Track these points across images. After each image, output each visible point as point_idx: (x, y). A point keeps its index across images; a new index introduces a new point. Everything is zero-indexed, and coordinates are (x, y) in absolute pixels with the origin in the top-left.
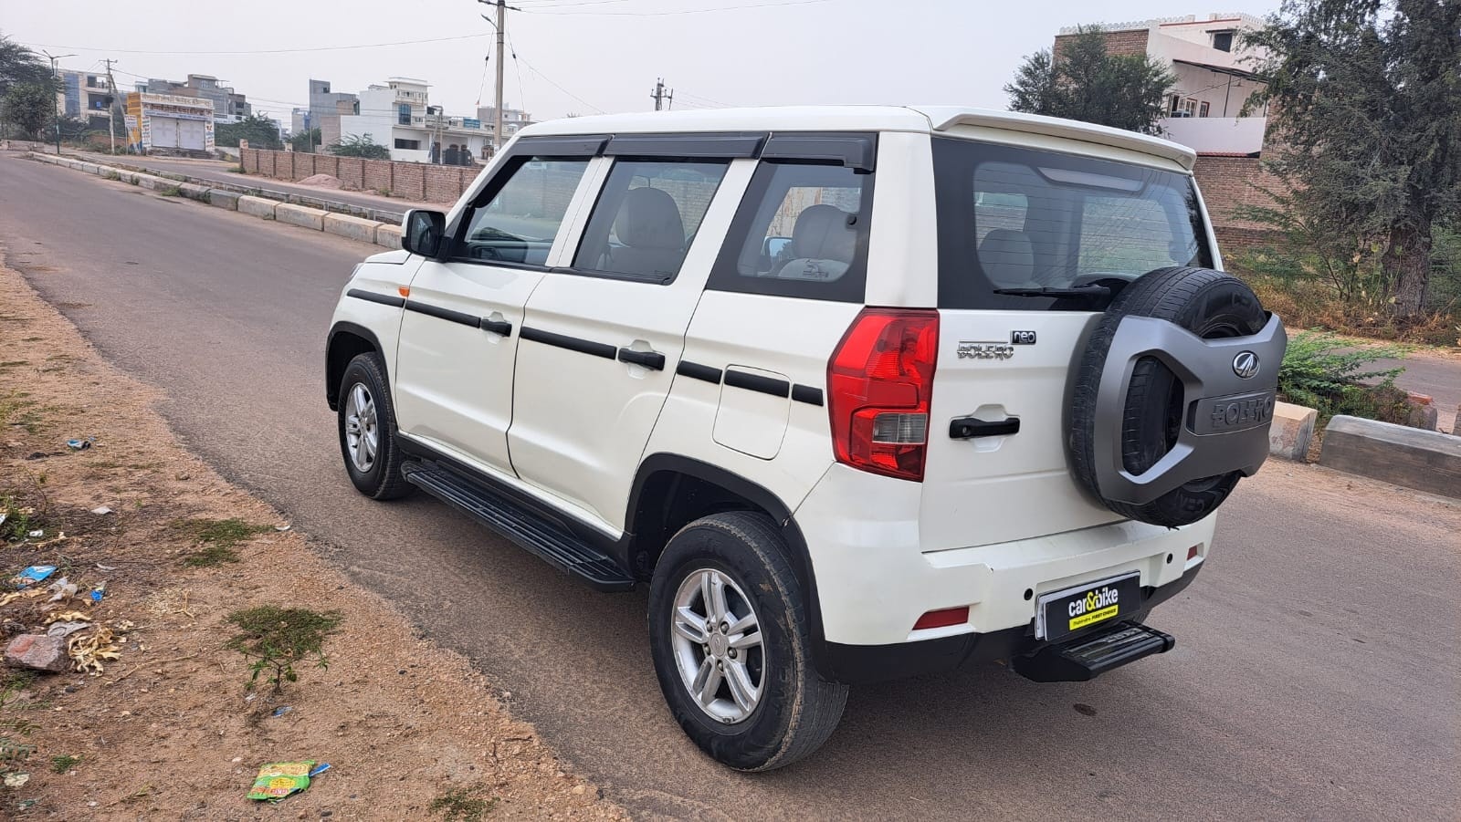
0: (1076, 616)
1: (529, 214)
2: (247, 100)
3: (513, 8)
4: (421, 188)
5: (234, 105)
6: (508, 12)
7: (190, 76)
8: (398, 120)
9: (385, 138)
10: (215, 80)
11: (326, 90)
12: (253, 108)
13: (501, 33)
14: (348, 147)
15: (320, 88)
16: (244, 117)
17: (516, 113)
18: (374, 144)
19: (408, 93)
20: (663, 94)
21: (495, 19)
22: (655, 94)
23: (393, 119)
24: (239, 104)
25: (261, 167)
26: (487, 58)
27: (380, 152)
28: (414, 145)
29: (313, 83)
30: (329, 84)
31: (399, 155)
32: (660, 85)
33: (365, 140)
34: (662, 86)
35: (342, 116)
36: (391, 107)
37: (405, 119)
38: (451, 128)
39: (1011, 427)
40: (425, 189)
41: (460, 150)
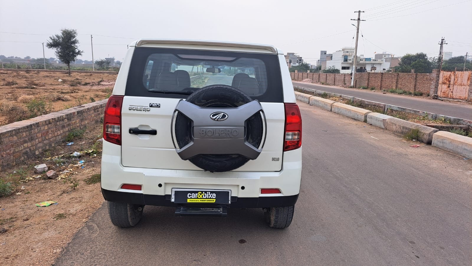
0: (191, 198)
1: (362, 88)
2: (302, 59)
3: (363, 20)
4: (333, 81)
5: (299, 60)
6: (361, 22)
7: (288, 53)
8: (343, 61)
9: (339, 67)
10: (294, 54)
11: (325, 54)
12: (304, 61)
13: (358, 29)
14: (327, 70)
15: (324, 53)
16: (300, 64)
17: (389, 55)
18: (336, 69)
19: (347, 52)
20: (444, 43)
21: (356, 25)
22: (440, 43)
23: (342, 60)
24: (300, 59)
25: (295, 78)
26: (353, 38)
27: (337, 71)
28: (348, 68)
29: (322, 52)
30: (326, 51)
31: (343, 72)
32: (443, 40)
33: (333, 68)
34: (444, 40)
35: (327, 61)
36: (341, 56)
37: (346, 60)
38: (361, 62)
39: (154, 132)
40: (334, 81)
41: (363, 68)
